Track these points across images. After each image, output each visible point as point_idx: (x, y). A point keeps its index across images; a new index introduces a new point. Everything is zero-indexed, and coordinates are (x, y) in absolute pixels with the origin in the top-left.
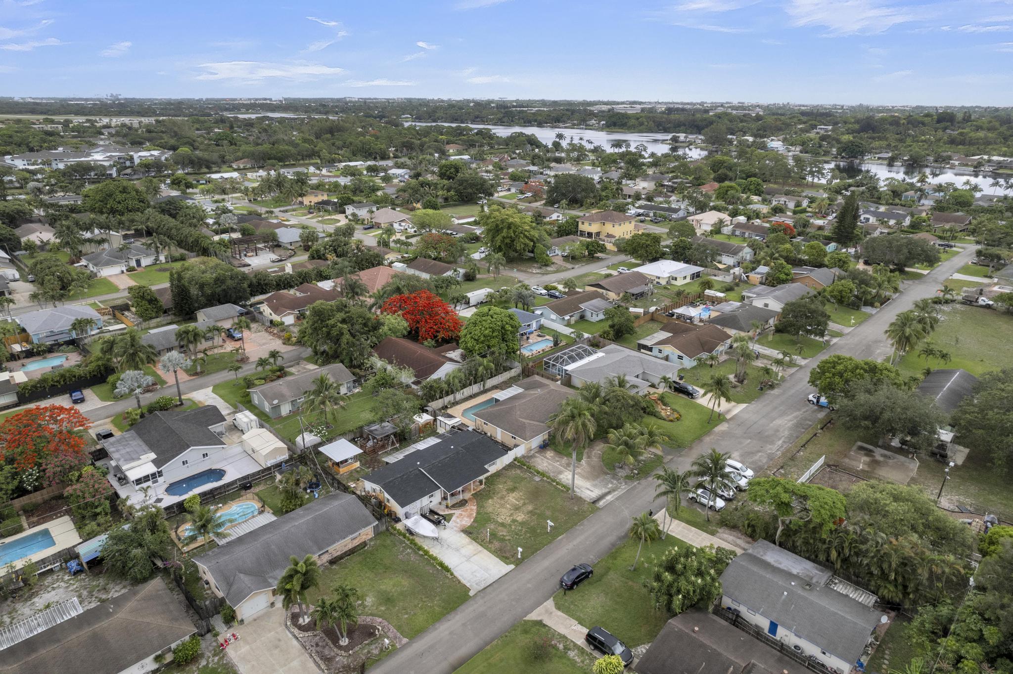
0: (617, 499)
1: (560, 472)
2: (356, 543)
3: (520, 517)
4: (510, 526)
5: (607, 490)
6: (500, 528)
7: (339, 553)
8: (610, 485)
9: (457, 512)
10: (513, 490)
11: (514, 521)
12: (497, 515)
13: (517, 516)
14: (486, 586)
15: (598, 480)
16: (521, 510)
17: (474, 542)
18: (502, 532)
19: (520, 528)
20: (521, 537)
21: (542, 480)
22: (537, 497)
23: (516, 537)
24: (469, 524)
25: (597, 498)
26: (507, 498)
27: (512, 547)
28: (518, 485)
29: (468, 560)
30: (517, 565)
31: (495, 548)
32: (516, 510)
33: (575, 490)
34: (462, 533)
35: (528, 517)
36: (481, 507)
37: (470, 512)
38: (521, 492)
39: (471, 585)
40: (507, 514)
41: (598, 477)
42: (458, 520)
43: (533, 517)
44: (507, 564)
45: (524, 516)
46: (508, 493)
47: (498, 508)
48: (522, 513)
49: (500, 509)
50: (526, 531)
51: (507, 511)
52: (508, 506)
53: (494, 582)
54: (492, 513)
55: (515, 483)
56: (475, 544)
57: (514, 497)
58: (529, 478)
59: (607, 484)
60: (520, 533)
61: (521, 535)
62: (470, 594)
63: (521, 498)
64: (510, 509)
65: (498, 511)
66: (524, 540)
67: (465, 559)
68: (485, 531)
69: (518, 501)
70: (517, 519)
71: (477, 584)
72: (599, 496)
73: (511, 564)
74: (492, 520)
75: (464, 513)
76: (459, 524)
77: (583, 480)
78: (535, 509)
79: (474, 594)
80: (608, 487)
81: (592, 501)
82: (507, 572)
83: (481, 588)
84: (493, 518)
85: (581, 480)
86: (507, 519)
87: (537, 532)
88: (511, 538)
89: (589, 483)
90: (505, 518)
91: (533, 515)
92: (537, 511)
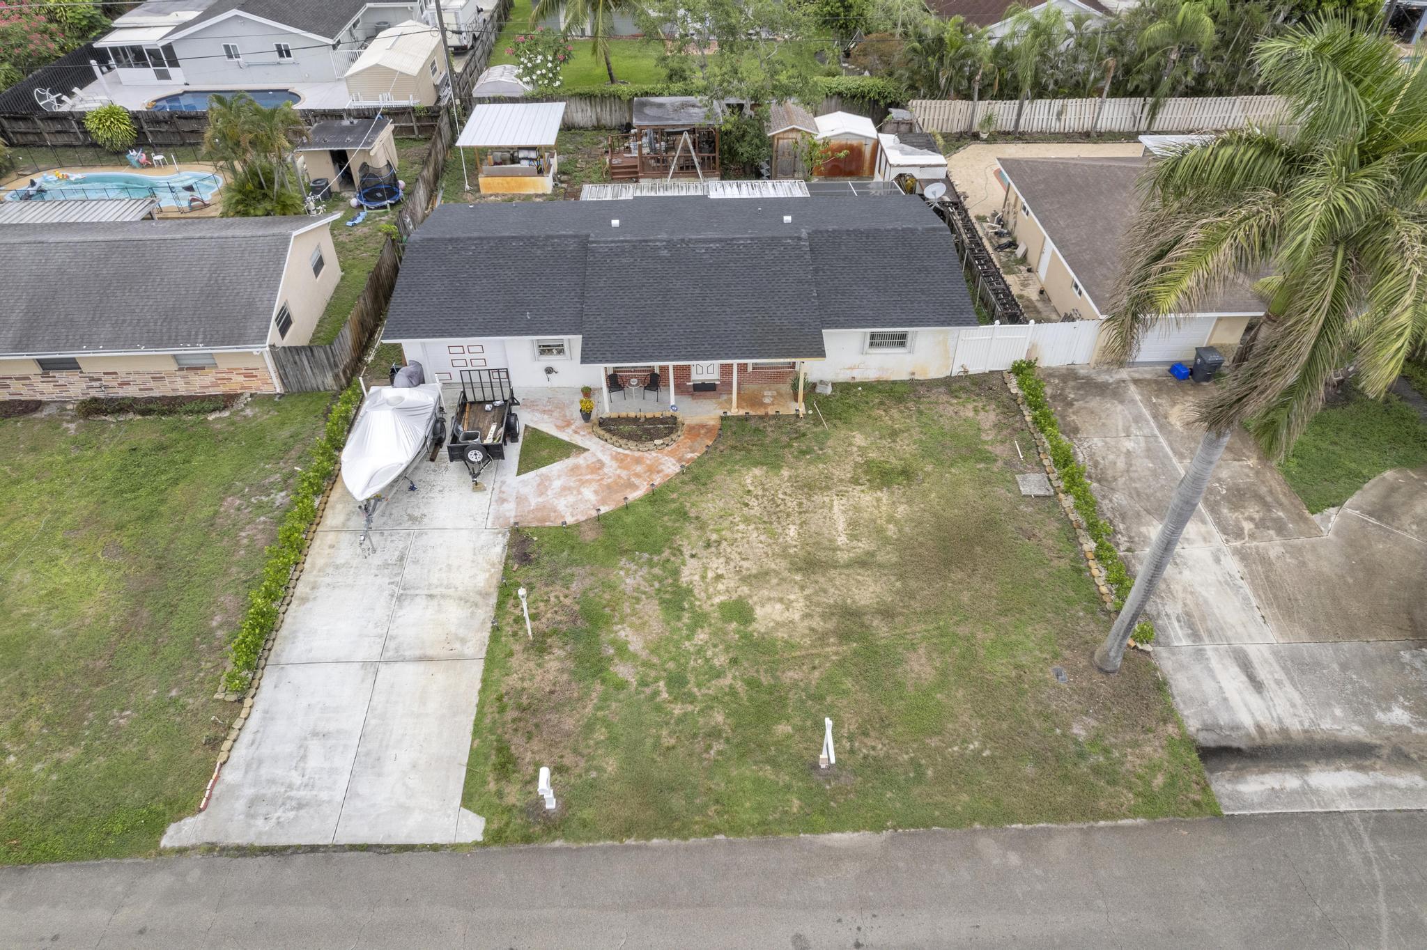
0: (1381, 823)
2: (200, 384)
3: (779, 612)
4: (700, 620)
5: (1354, 731)
6: (652, 610)
7: (132, 392)
9: (598, 449)
10: (881, 476)
11: (740, 611)
12: (708, 546)
13: (774, 594)
14: (264, 842)
15: (1346, 646)
16: (822, 580)
17: (493, 600)
18: (638, 629)
19: (720, 660)
20: (678, 710)
21: (1048, 502)
22: (947, 563)
23: (656, 693)
24: (570, 520)
25: (1258, 741)
26: (827, 499)
27: (589, 727)
28: (929, 468)
29: (371, 666)
30: (495, 837)
31: (519, 685)
32: (799, 570)
33: (1163, 630)
34: (502, 541)
35: (812, 630)
36: (696, 479)
37: (638, 475)
38: (910, 502)
39: (233, 789)
40: (745, 564)
41: (1352, 632)
42: (557, 484)
43: (833, 649)
44: (468, 800)
45: (797, 617)
46: (855, 481)
47: (747, 520)
48: (807, 598)
49: (752, 527)
50: (733, 692)
51: (759, 552)
52: (792, 531)
53: (314, 849)
54: (702, 527)
55: (927, 453)
56: (485, 613)
57: (857, 509)
58: (1000, 463)
59: (1386, 700)
60: (699, 685)
61: (690, 698)
62: (172, 829)
63: (880, 531)
64: (785, 548)
65: (730, 529)
66: (670, 735)
67: (375, 654)
68: (588, 582)
69: (853, 537)
70: (759, 612)
71: (253, 802)
72: (1272, 739)
73: (479, 812)
74: (666, 553)
75: (611, 468)
76: (540, 500)
77: (1254, 602)
78: (887, 613)
79: (186, 843)
80: (1380, 716)
81: (1208, 739)
82: (417, 840)
83: (237, 836)
84: (678, 551)
85: (1246, 599)
86: (721, 587)
87: (768, 731)
88: (633, 681)
89: (1271, 634)
90: (719, 577)
91: (844, 636)
92: (881, 630)
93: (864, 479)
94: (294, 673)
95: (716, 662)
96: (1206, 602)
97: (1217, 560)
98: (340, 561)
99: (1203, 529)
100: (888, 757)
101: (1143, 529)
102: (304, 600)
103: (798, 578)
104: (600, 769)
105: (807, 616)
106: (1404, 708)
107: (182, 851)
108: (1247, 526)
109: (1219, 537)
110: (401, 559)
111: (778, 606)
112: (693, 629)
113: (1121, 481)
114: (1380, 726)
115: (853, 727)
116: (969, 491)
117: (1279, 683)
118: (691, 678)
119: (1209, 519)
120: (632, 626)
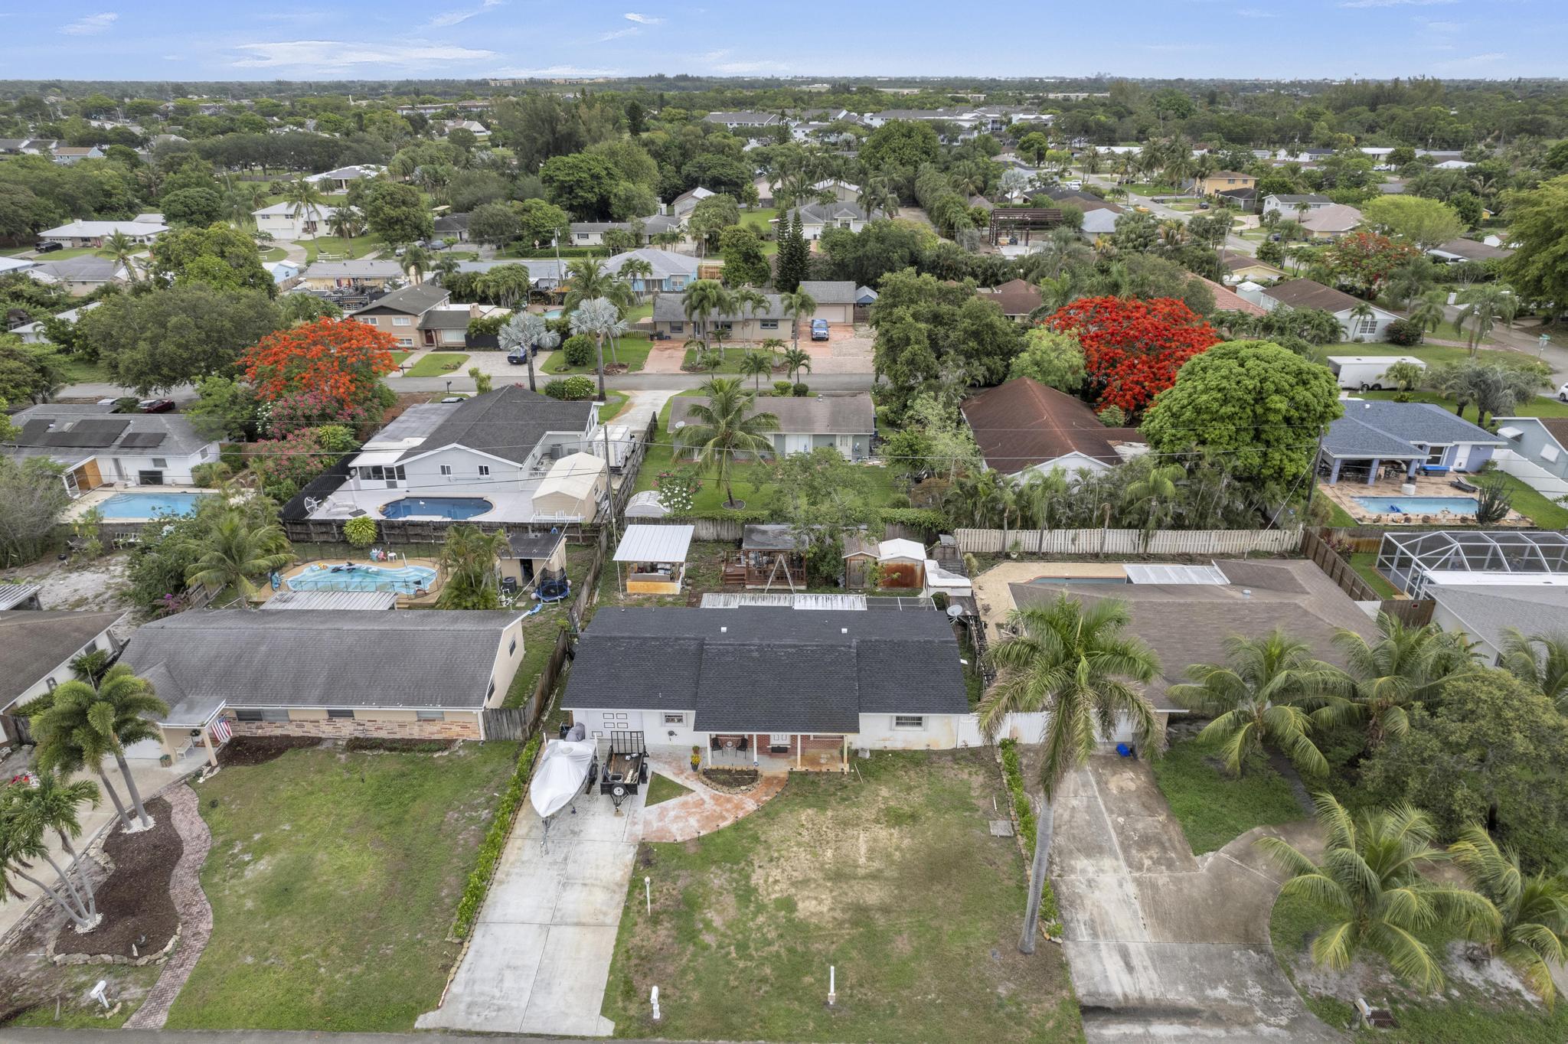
1: (1093, 849)
3: (814, 906)
4: (761, 908)
5: (1191, 1001)
6: (730, 901)
7: (383, 734)
8: (1222, 992)
9: (702, 791)
10: (895, 818)
11: (788, 904)
12: (771, 860)
13: (812, 894)
14: (477, 1029)
15: (1197, 946)
16: (845, 886)
17: (626, 889)
18: (719, 913)
19: (772, 935)
20: (741, 964)
21: (1011, 839)
22: (932, 879)
23: (729, 953)
24: (679, 839)
25: (1123, 1004)
26: (856, 833)
27: (683, 972)
28: (930, 814)
29: (545, 927)
30: (620, 1034)
31: (640, 944)
32: (830, 879)
33: (1073, 930)
34: (633, 850)
35: (835, 919)
36: (767, 815)
37: (727, 810)
38: (913, 838)
39: (456, 996)
40: (795, 874)
41: (1203, 937)
42: (672, 814)
43: (847, 931)
44: (604, 1012)
45: (825, 909)
46: (877, 821)
47: (799, 844)
48: (833, 898)
49: (802, 849)
50: (778, 956)
51: (805, 866)
52: (829, 853)
53: (508, 1034)
54: (768, 847)
55: (931, 803)
56: (620, 897)
57: (875, 840)
58: (980, 813)
59: (1214, 982)
60: (756, 950)
61: (751, 958)
62: (421, 1018)
63: (889, 856)
64: (823, 864)
65: (787, 850)
66: (736, 979)
67: (547, 919)
68: (689, 880)
69: (869, 859)
70: (800, 905)
71: (470, 1005)
72: (1131, 1003)
73: (611, 1019)
74: (743, 864)
75: (710, 804)
76: (660, 824)
77: (1141, 914)
78: (885, 910)
79: (431, 1026)
80: (1209, 992)
81: (1089, 1001)
82: (572, 1034)
83: (460, 1024)
84: (750, 863)
85: (1135, 912)
86: (777, 888)
87: (799, 980)
88: (714, 945)
89: (1148, 937)
90: (776, 882)
91: (855, 924)
92: (881, 921)
93: (883, 819)
94: (496, 929)
95: (769, 936)
96: (1107, 913)
97: (1121, 885)
98: (525, 858)
99: (1115, 863)
100: (874, 1000)
101: (1073, 862)
102: (501, 883)
103: (829, 884)
104: (688, 998)
105: (831, 909)
106: (1226, 987)
107: (428, 1031)
108: (1147, 862)
109: (1125, 869)
110: (566, 859)
111: (814, 902)
112: (755, 914)
113: (1064, 828)
114: (1207, 998)
115: (854, 981)
116: (955, 831)
117: (1145, 968)
118: (752, 945)
119: (1121, 856)
120: (716, 910)
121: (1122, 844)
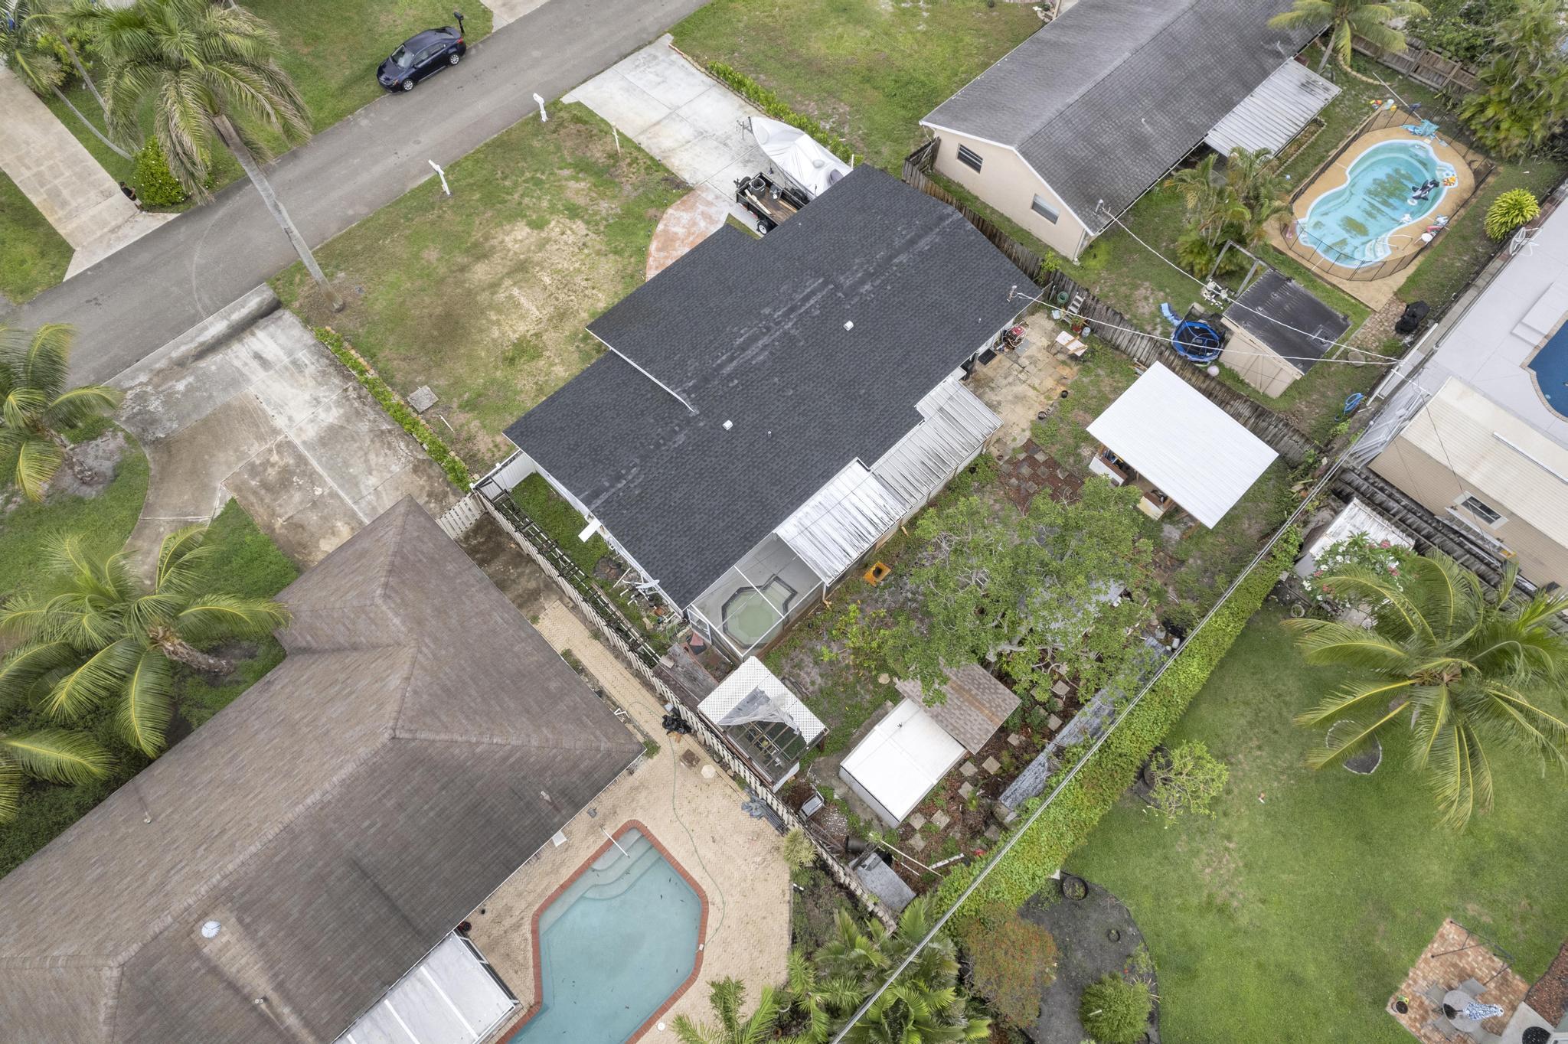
0: (193, 320)
1: (331, 438)
3: (517, 237)
4: (553, 209)
6: (582, 201)
8: (181, 386)
10: (524, 351)
11: (538, 225)
12: (584, 244)
13: (527, 241)
15: (209, 411)
16: (509, 263)
19: (526, 200)
21: (405, 390)
22: (448, 315)
23: (543, 174)
24: (670, 211)
25: (253, 328)
26: (545, 312)
28: (498, 374)
29: (675, 108)
30: (556, 103)
32: (526, 261)
33: (313, 354)
34: (691, 181)
36: (632, 276)
38: (494, 340)
39: (669, 54)
40: (555, 246)
41: (205, 422)
43: (477, 235)
45: (507, 239)
46: (538, 335)
47: (579, 271)
48: (509, 250)
49: (571, 269)
51: (553, 256)
52: (547, 280)
53: (616, 63)
54: (598, 253)
57: (522, 317)
58: (455, 406)
59: (190, 389)
60: (527, 188)
62: (672, 38)
63: (500, 312)
64: (542, 268)
67: (683, 113)
68: (626, 192)
69: (511, 297)
70: (527, 230)
71: (656, 57)
72: (247, 332)
73: (571, 104)
74: (602, 228)
76: (699, 211)
77: (264, 405)
78: (463, 269)
79: (661, 39)
80: (191, 379)
81: (277, 314)
83: (648, 49)
84: (597, 233)
85: (269, 404)
86: (557, 229)
87: (482, 191)
89: (251, 390)
90: (563, 233)
91: (476, 245)
92: (462, 259)
93: (534, 342)
95: (527, 198)
96: (292, 386)
97: (290, 419)
99: (304, 437)
101: (341, 411)
102: (742, 106)
103: (522, 257)
105: (502, 242)
106: (177, 392)
107: (659, 37)
108: (275, 458)
109: (293, 437)
110: (726, 144)
111: (520, 238)
112: (553, 206)
113: (368, 442)
114: (191, 374)
116: (461, 369)
117: (246, 364)
119: (301, 448)
120: (583, 190)
121: (306, 463)
